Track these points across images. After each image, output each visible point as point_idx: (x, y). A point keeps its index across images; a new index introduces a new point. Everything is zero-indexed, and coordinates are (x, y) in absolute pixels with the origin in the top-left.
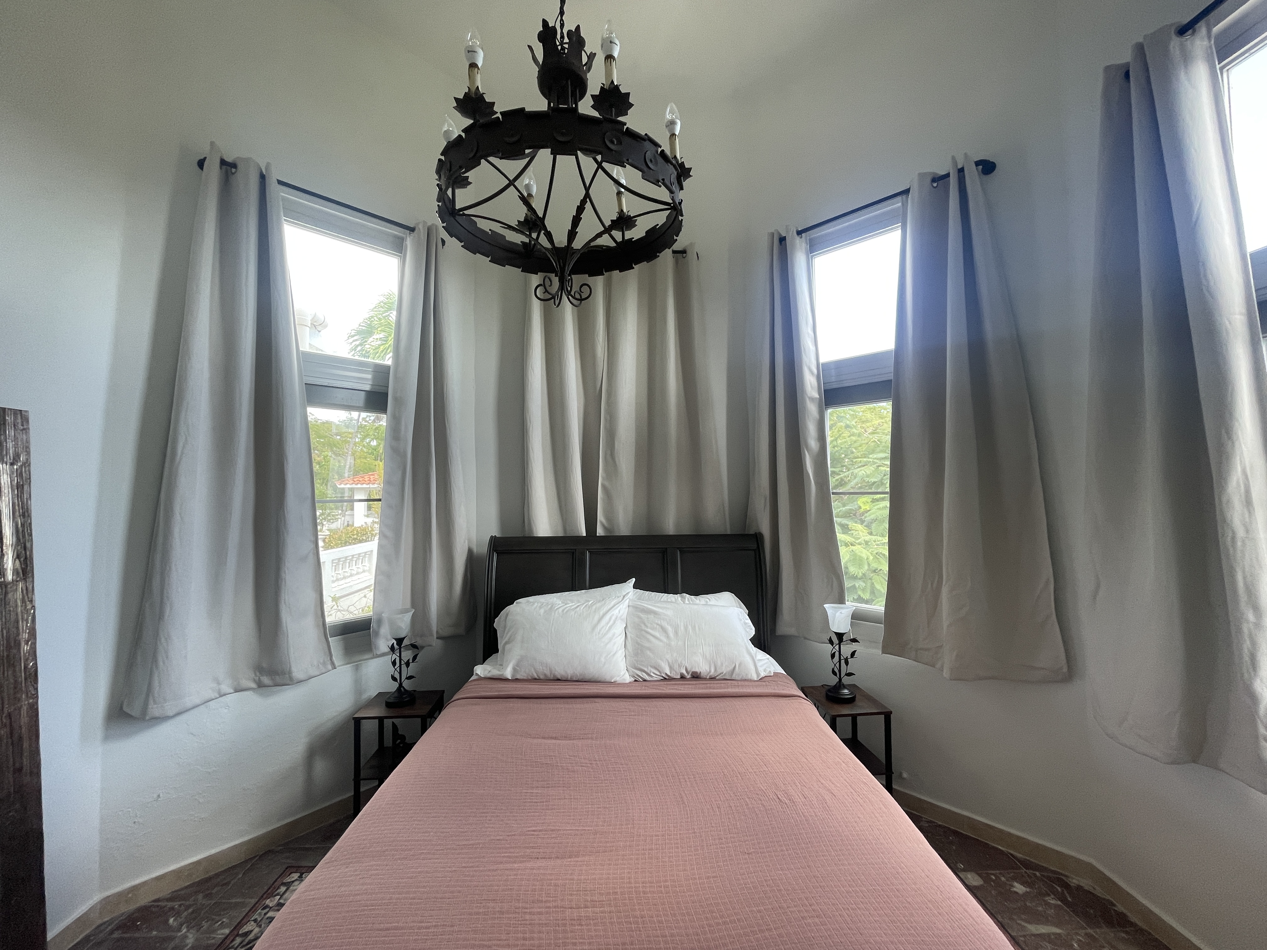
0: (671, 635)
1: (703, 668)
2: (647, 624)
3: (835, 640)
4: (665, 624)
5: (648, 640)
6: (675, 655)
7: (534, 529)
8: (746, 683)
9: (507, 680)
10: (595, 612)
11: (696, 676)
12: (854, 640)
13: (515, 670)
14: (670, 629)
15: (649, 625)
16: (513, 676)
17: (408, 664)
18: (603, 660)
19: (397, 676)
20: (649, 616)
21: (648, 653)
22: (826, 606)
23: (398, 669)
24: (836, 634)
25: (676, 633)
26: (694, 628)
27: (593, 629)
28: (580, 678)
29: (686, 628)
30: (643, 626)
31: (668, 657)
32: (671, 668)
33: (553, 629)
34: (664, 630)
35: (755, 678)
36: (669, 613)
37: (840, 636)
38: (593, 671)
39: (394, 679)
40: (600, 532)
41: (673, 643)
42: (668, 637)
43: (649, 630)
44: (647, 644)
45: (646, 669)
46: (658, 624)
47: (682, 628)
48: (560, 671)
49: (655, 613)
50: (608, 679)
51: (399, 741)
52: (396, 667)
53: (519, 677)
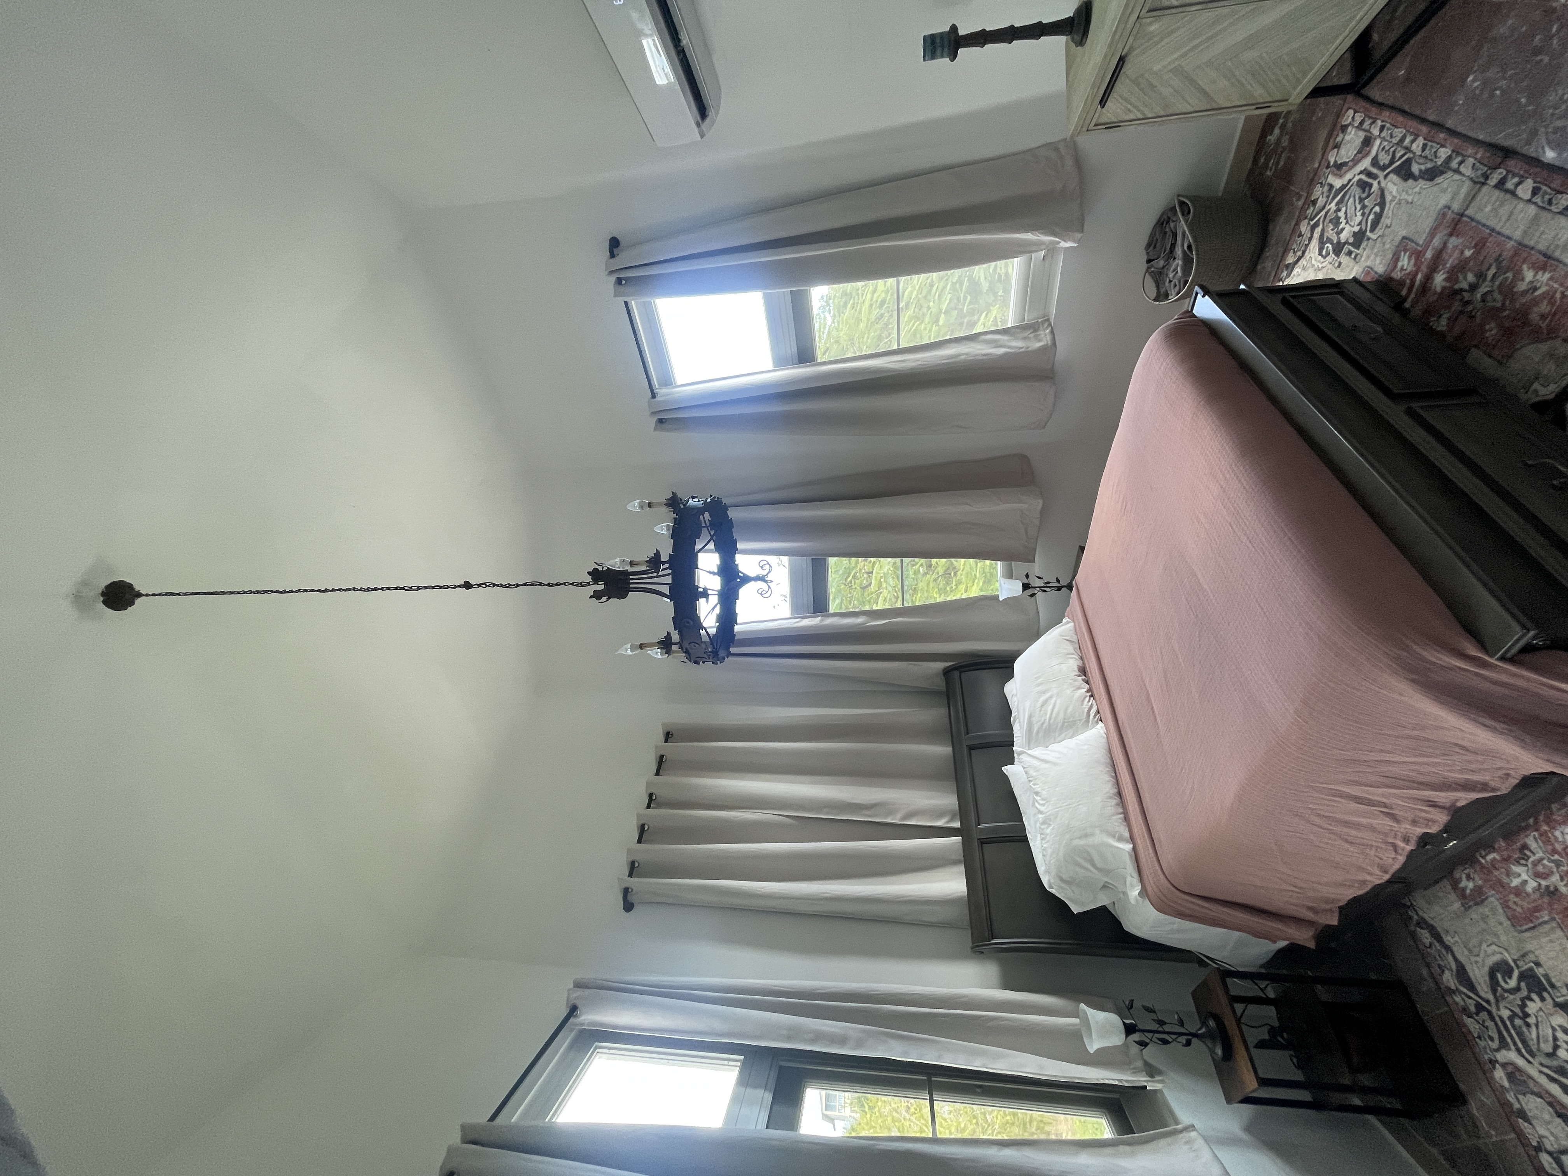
0: (1048, 695)
1: (1073, 663)
2: (1041, 722)
3: (1029, 592)
4: (1039, 704)
5: (1058, 714)
6: (1065, 687)
7: (959, 894)
8: (1078, 629)
9: (1134, 849)
10: (1038, 771)
11: (1083, 671)
12: (1027, 576)
13: (1120, 839)
14: (1042, 699)
15: (1043, 719)
16: (1127, 842)
17: (1161, 1023)
18: (1086, 747)
19: (1183, 1039)
20: (1034, 722)
21: (1069, 710)
22: (1001, 600)
23: (1174, 1037)
24: (1024, 590)
25: (1044, 692)
26: (1037, 678)
27: (1055, 764)
28: (1110, 769)
29: (1038, 685)
30: (1045, 725)
31: (1069, 692)
32: (1079, 688)
33: (1065, 804)
34: (1044, 703)
35: (1072, 624)
36: (1027, 704)
37: (1026, 587)
38: (1100, 754)
39: (1188, 1043)
40: (957, 824)
41: (1055, 691)
42: (1051, 697)
43: (1048, 716)
44: (1062, 716)
45: (1086, 710)
46: (1040, 711)
47: (1040, 688)
48: (1109, 788)
49: (1030, 717)
50: (1105, 740)
51: (1279, 1039)
52: (1170, 1040)
53: (1127, 835)
